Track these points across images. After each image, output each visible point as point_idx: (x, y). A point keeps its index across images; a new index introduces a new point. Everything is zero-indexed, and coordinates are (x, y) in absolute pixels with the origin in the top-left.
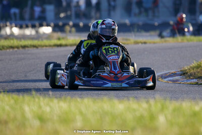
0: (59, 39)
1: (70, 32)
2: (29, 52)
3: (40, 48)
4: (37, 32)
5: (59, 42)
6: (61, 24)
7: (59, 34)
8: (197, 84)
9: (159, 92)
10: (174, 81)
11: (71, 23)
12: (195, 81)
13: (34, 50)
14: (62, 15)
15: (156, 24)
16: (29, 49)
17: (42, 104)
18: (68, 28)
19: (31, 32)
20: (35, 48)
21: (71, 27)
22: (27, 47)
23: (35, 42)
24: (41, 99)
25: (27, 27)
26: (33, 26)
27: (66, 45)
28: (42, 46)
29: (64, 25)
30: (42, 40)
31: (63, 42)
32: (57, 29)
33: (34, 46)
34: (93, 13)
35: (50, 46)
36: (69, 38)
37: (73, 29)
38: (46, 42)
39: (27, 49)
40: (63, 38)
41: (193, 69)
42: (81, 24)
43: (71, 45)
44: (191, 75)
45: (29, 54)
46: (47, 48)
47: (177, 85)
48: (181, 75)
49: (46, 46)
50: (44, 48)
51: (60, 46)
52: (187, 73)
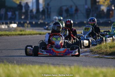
0: (21, 31)
1: (27, 27)
2: (4, 38)
3: (10, 36)
4: (8, 27)
5: (21, 33)
6: (22, 22)
7: (21, 28)
8: (99, 57)
9: (77, 62)
10: (86, 56)
11: (28, 22)
12: (98, 55)
13: (7, 37)
14: (23, 17)
15: (76, 23)
16: (4, 36)
17: (10, 68)
18: (26, 25)
19: (5, 27)
20: (7, 36)
21: (28, 24)
22: (3, 35)
23: (7, 33)
24: (10, 65)
25: (3, 24)
26: (6, 24)
27: (25, 35)
28: (11, 35)
29: (24, 23)
30: (11, 31)
31: (23, 33)
32: (20, 25)
33: (7, 35)
34: (41, 16)
35: (16, 35)
36: (26, 30)
37: (29, 25)
38: (13, 33)
39: (2, 36)
40: (23, 31)
41: (97, 49)
42: (34, 22)
43: (28, 35)
44: (95, 52)
45: (3, 39)
46: (14, 36)
47: (88, 58)
48: (90, 52)
49: (14, 35)
50: (12, 36)
51: (22, 35)
52: (93, 51)
